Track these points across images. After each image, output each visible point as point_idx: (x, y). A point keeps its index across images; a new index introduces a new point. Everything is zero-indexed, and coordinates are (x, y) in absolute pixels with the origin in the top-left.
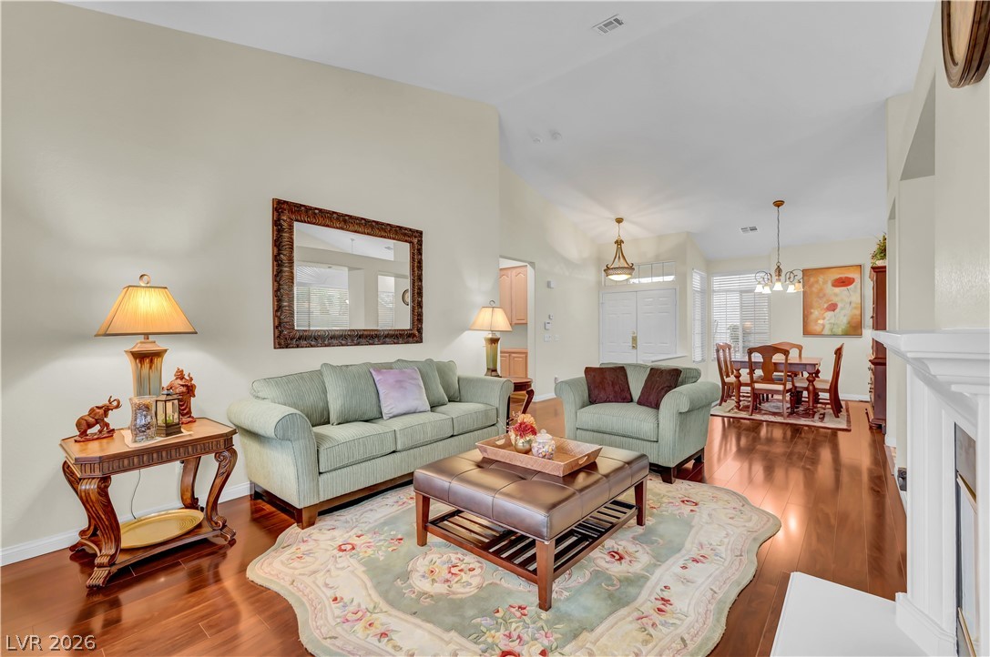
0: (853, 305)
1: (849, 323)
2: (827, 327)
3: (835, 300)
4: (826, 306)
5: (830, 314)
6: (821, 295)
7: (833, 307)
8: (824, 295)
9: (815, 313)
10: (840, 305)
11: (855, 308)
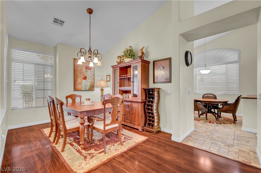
0: (92, 78)
1: (90, 85)
2: (83, 87)
3: (86, 75)
4: (83, 77)
5: (84, 81)
6: (81, 72)
7: (85, 78)
8: (82, 72)
9: (79, 80)
10: (88, 77)
11: (92, 79)
